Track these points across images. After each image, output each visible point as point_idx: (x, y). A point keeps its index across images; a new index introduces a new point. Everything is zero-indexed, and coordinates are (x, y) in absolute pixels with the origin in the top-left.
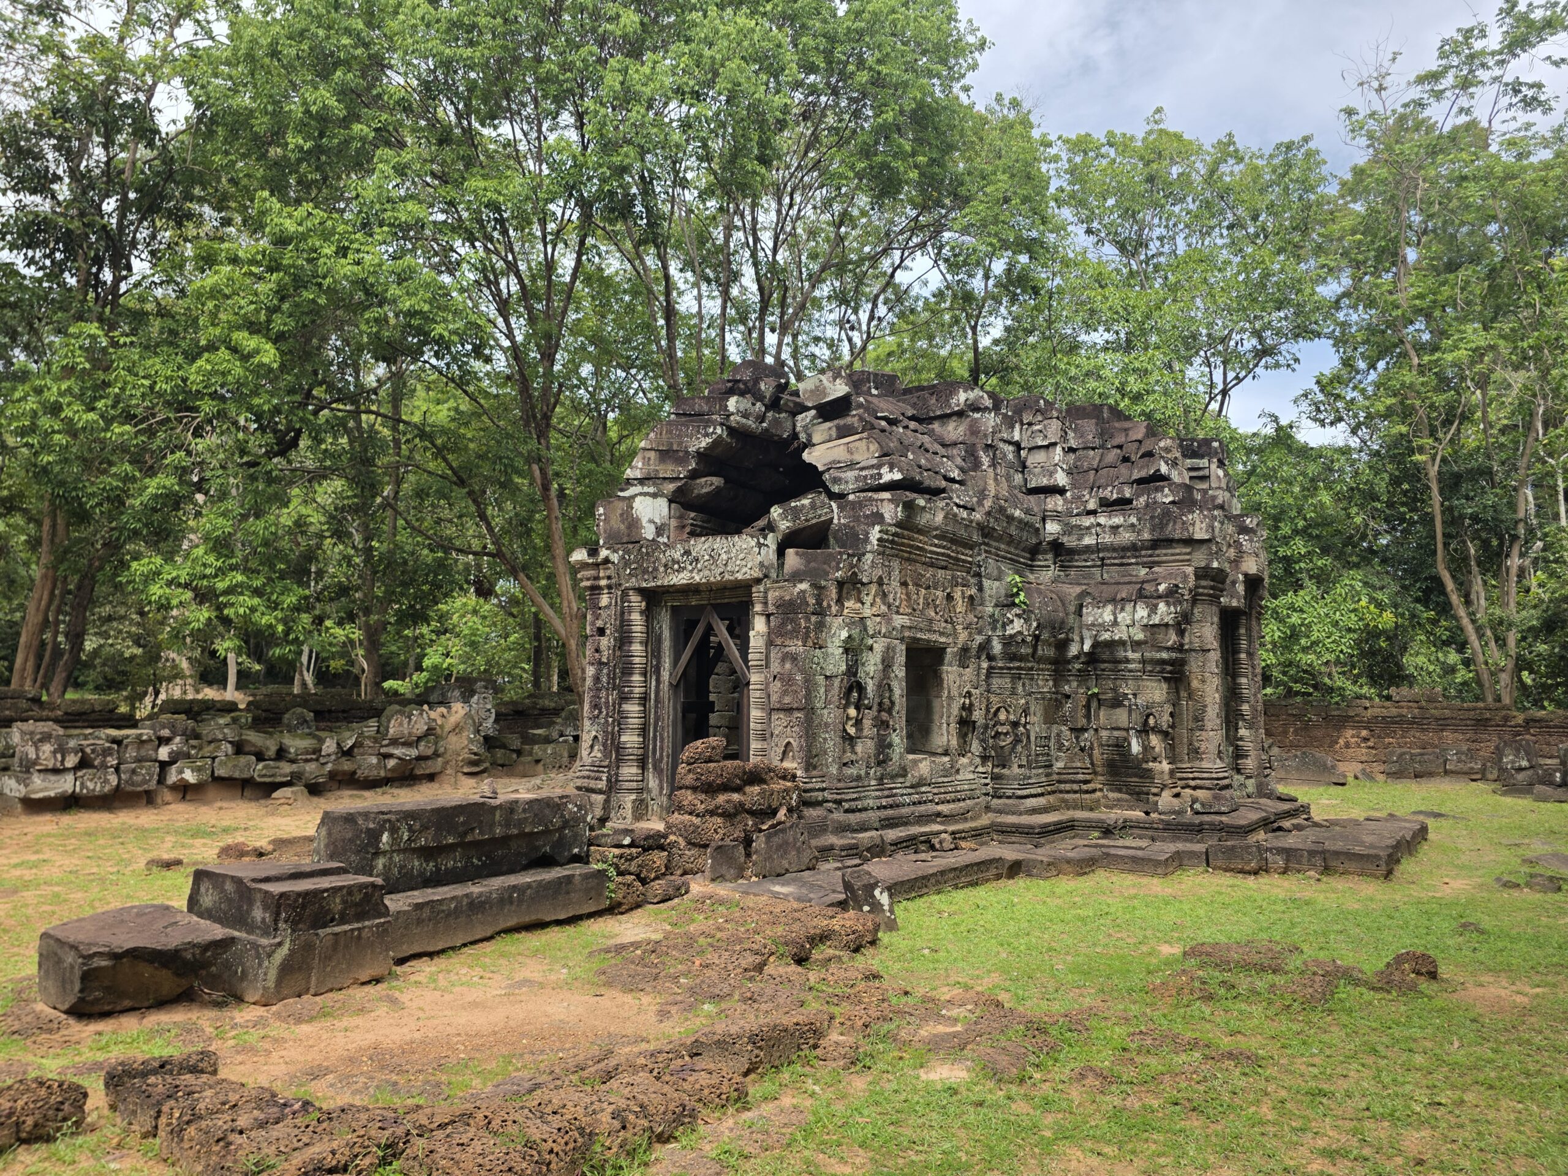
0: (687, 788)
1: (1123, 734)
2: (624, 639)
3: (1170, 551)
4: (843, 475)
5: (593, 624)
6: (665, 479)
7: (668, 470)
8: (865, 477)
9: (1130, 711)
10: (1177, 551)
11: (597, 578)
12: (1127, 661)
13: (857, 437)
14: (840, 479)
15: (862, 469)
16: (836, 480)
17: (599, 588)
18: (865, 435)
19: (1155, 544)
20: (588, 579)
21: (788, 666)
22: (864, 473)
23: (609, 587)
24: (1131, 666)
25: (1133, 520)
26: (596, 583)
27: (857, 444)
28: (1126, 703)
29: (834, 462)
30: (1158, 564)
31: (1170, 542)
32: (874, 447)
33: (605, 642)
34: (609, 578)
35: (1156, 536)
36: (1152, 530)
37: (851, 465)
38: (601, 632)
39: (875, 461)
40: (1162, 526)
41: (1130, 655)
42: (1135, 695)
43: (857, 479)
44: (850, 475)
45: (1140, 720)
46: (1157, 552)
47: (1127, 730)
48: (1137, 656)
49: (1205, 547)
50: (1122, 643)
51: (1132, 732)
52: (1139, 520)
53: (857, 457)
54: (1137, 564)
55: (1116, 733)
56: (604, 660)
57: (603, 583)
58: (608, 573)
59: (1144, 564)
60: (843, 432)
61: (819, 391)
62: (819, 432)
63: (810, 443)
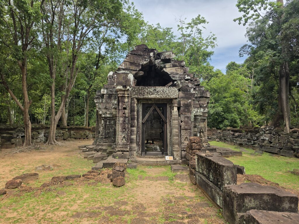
0: (197, 149)
1: (196, 133)
2: (132, 110)
3: (202, 99)
4: (175, 76)
5: (122, 106)
6: (132, 70)
7: (133, 68)
8: (181, 77)
9: (198, 129)
10: (204, 99)
11: (124, 94)
12: (198, 119)
13: (177, 68)
14: (175, 77)
15: (180, 75)
16: (173, 77)
17: (125, 97)
18: (179, 67)
19: (200, 97)
20: (121, 94)
21: (186, 119)
22: (181, 76)
23: (128, 97)
24: (199, 120)
25: (197, 92)
26: (124, 95)
27: (178, 69)
28: (197, 127)
29: (172, 72)
30: (200, 101)
31: (203, 97)
32: (182, 71)
33: (126, 111)
34: (128, 94)
35: (201, 96)
36: (200, 94)
37: (177, 74)
38: (125, 109)
39: (182, 74)
40: (202, 94)
41: (199, 118)
42: (199, 125)
43: (179, 77)
44: (177, 76)
45: (200, 130)
46: (200, 99)
47: (197, 132)
48: (200, 118)
49: (208, 99)
50: (198, 115)
51: (198, 132)
52: (198, 92)
53: (178, 72)
54: (196, 101)
55: (195, 133)
56: (127, 116)
57: (126, 95)
58: (128, 93)
59: (197, 101)
60: (174, 66)
61: (170, 55)
62: (168, 65)
63: (165, 67)
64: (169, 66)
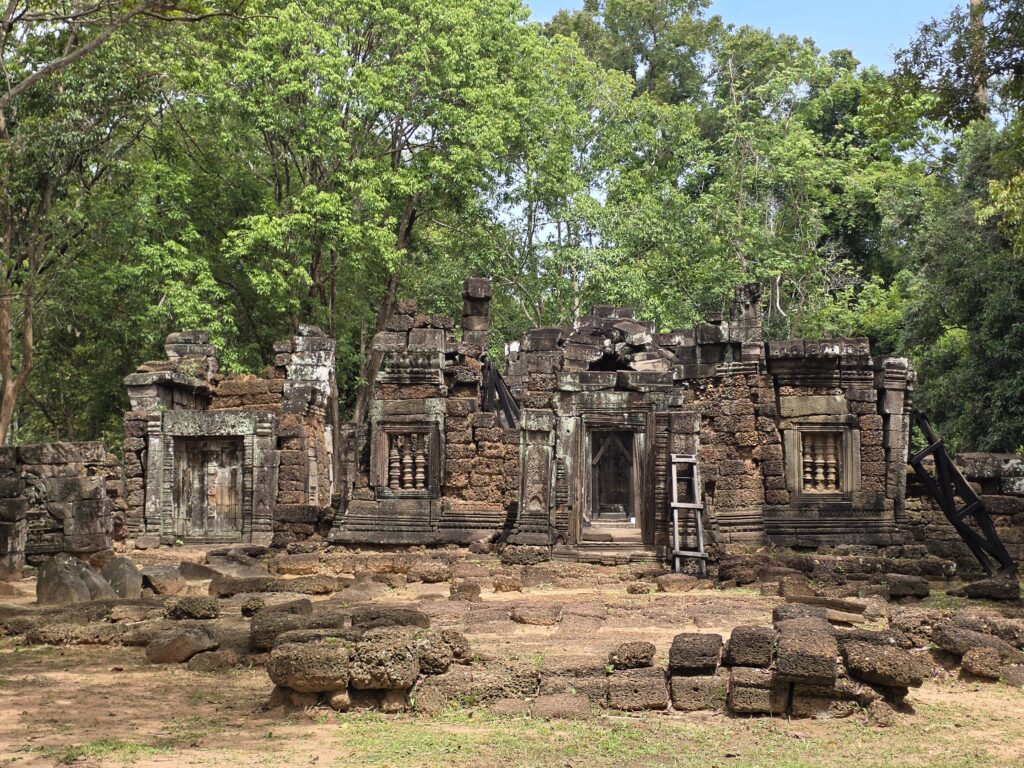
7: (575, 369)
13: (657, 360)
27: (658, 363)
60: (650, 357)
61: (641, 339)
62: (638, 356)
63: (633, 360)
64: (641, 358)
